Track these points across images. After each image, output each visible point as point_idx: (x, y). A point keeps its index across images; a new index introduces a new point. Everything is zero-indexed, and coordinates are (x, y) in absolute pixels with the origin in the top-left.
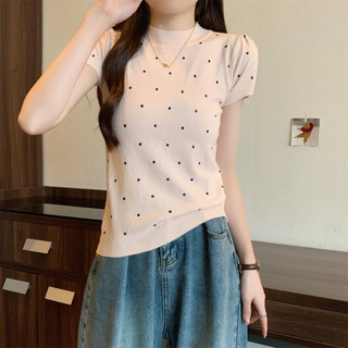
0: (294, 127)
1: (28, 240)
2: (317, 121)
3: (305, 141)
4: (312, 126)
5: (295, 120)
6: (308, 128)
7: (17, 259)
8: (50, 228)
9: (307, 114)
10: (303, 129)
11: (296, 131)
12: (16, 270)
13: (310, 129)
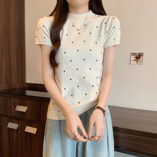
0: (132, 56)
1: (17, 106)
2: (142, 54)
3: (137, 62)
4: (140, 56)
5: (133, 53)
6: (138, 57)
7: (13, 114)
8: (27, 101)
9: (138, 51)
10: (136, 57)
11: (133, 58)
12: (13, 119)
13: (140, 57)
